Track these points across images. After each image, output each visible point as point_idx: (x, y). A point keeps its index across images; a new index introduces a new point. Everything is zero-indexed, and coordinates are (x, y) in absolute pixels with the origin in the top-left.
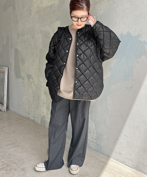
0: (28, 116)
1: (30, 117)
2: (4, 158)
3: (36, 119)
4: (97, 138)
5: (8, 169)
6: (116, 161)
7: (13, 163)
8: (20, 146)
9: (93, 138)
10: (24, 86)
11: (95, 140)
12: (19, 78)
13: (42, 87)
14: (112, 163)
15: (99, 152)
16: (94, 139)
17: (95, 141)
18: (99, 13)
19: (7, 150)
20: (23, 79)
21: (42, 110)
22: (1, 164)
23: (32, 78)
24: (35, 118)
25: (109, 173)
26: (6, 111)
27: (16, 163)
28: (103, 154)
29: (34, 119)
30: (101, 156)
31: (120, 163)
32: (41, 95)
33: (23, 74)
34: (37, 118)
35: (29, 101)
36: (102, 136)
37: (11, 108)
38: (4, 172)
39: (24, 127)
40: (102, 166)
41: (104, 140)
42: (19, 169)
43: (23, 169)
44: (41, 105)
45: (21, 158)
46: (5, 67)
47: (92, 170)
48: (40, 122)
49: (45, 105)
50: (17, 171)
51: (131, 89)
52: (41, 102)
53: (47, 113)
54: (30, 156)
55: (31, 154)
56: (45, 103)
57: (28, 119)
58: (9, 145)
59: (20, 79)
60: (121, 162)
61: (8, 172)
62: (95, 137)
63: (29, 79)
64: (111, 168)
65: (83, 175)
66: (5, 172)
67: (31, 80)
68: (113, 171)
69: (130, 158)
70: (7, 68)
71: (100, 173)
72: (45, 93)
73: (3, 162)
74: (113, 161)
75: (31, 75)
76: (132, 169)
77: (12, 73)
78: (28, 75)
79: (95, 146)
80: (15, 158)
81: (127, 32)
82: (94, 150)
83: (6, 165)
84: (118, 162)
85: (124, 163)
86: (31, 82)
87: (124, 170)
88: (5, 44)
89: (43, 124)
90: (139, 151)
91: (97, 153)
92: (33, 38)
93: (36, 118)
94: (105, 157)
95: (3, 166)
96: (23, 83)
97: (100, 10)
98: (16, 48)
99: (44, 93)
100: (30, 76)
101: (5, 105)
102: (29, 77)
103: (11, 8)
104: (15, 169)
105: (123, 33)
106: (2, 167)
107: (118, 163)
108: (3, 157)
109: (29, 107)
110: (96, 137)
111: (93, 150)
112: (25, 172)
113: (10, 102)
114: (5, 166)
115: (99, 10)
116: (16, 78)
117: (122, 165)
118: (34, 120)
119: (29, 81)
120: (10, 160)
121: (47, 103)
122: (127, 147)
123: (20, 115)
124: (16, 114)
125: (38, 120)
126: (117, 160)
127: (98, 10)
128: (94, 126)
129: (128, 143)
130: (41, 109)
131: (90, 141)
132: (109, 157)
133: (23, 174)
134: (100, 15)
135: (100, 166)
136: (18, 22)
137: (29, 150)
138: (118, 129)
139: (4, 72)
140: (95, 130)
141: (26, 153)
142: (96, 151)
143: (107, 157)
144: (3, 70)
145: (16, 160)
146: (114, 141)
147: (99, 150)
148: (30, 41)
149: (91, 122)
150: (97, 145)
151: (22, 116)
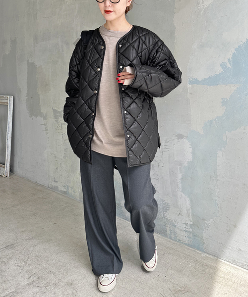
0: (54, 184)
1: (57, 187)
2: (28, 263)
3: (70, 191)
4: (194, 224)
5: (42, 285)
6: (232, 265)
7: (47, 273)
8: (52, 240)
9: (186, 224)
10: (47, 130)
11: (191, 227)
12: (36, 116)
14: (225, 268)
15: (198, 250)
16: (189, 225)
17: (190, 230)
19: (32, 249)
20: (45, 118)
22: (27, 276)
24: (68, 188)
26: (8, 176)
27: (54, 273)
28: (205, 252)
29: (66, 190)
30: (202, 255)
31: (239, 267)
33: (44, 110)
34: (72, 188)
35: (55, 157)
36: (204, 219)
37: (17, 169)
38: (36, 290)
39: (50, 205)
40: (209, 274)
41: (208, 227)
42: (62, 284)
43: (70, 284)
45: (61, 264)
46: (9, 97)
47: (193, 281)
48: (78, 195)
50: (60, 287)
54: (75, 259)
55: (77, 254)
57: (53, 189)
58: (32, 238)
59: (39, 118)
61: (43, 289)
62: (189, 223)
63: (57, 119)
64: (226, 277)
65: (181, 291)
66: (38, 290)
68: (230, 283)
70: (12, 97)
71: (208, 290)
73: (28, 271)
74: (226, 264)
77: (23, 107)
78: (55, 111)
79: (189, 237)
80: (49, 263)
82: (188, 245)
83: (37, 277)
84: (236, 266)
88: (7, 53)
91: (194, 251)
93: (70, 189)
94: (211, 257)
95: (31, 278)
96: (44, 125)
98: (30, 61)
100: (60, 112)
101: (8, 165)
104: (55, 284)
106: (30, 281)
107: (236, 268)
108: (26, 262)
109: (57, 168)
110: (192, 223)
111: (186, 244)
112: (74, 289)
113: (17, 159)
114: (35, 279)
116: (31, 115)
117: (244, 271)
118: (65, 193)
119: (57, 121)
120: (40, 267)
123: (36, 182)
124: (29, 181)
125: (74, 192)
126: (234, 262)
128: (188, 202)
131: (181, 230)
132: (218, 257)
133: (73, 293)
135: (206, 273)
136: (37, 14)
137: (71, 247)
138: (236, 208)
139: (6, 106)
140: (190, 211)
141: (67, 253)
142: (191, 246)
143: (213, 258)
144: (5, 101)
145: (53, 267)
146: (228, 229)
147: (197, 244)
148: (61, 50)
149: (184, 195)
150: (195, 236)
151: (41, 185)
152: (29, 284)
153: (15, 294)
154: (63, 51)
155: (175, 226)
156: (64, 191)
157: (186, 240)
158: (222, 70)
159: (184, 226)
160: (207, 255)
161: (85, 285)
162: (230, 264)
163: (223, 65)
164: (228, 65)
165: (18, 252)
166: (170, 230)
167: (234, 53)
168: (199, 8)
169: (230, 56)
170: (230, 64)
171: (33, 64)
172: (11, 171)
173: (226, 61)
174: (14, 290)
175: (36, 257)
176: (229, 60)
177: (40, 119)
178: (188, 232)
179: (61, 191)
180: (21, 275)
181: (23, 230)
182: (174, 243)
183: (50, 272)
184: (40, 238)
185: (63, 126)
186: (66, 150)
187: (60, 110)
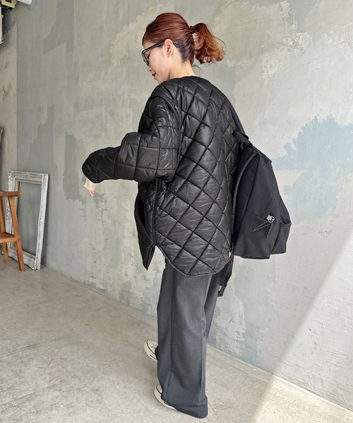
0: (91, 280)
1: (95, 284)
2: (51, 365)
3: (109, 289)
4: (247, 333)
5: (64, 389)
6: (288, 382)
7: (72, 377)
8: (81, 342)
9: (238, 333)
10: (85, 216)
11: (243, 336)
12: (74, 199)
13: (128, 220)
14: (279, 385)
15: (251, 363)
16: (241, 334)
17: (243, 340)
18: (267, 72)
19: (57, 350)
20: (84, 201)
21: (123, 271)
22: (48, 379)
23: (105, 201)
24: (107, 285)
25: (274, 404)
26: (39, 269)
28: (258, 367)
29: (104, 288)
30: (254, 370)
31: (295, 386)
32: (124, 237)
34: (111, 286)
35: (94, 248)
36: (258, 328)
37: (51, 263)
38: (57, 393)
39: (84, 304)
40: (260, 391)
41: (262, 337)
42: (87, 390)
43: (96, 391)
44: (123, 258)
45: (89, 368)
46: (43, 175)
47: (238, 397)
48: (118, 294)
49: (133, 260)
50: (84, 392)
51: (329, 234)
52: (123, 254)
53: (135, 277)
54: (106, 365)
55: (109, 360)
57: (90, 287)
58: (59, 340)
59: (77, 201)
60: (299, 385)
61: (64, 393)
62: (242, 331)
63: (97, 203)
64: (278, 395)
65: (222, 406)
67: (100, 204)
68: (282, 401)
69: (319, 376)
70: (47, 175)
71: (254, 407)
72: (134, 233)
73: (50, 373)
74: (280, 381)
75: (103, 194)
76: (321, 398)
77: (59, 188)
78: (95, 194)
79: (241, 349)
80: (74, 366)
81: (328, 117)
82: (240, 357)
83: (59, 381)
84: (292, 384)
85: (304, 386)
86: (102, 210)
87: (305, 400)
88: (43, 123)
89: (125, 299)
90: (338, 363)
91: (246, 365)
92: (112, 114)
93: (109, 287)
94: (264, 372)
96: (82, 209)
97: (271, 66)
98: (69, 133)
99: (131, 235)
100: (101, 196)
101: (39, 255)
102: (98, 198)
103: (64, 46)
104: (79, 389)
105: (318, 118)
106: (51, 384)
107: (292, 386)
109: (95, 262)
110: (245, 332)
111: (237, 357)
112: (100, 396)
113: (50, 249)
114: (57, 382)
115: (268, 66)
116: (68, 198)
117: (300, 390)
118: (103, 291)
119: (97, 206)
120: (65, 370)
121: (136, 255)
122: (312, 353)
123: (71, 277)
124: (63, 275)
125: (114, 291)
126: (290, 379)
127: (265, 67)
128: (241, 307)
129: (315, 346)
130: (122, 267)
131: (232, 340)
133: (98, 400)
134: (270, 76)
135: (255, 389)
136: (78, 77)
137: (102, 352)
139: (39, 185)
140: (244, 317)
141: (97, 357)
142: (243, 359)
143: (267, 373)
144: (39, 180)
145: (78, 371)
146: (285, 340)
147: (249, 358)
148: (104, 121)
149: (237, 299)
150: (247, 347)
151: (76, 281)
152: (49, 387)
153: (33, 396)
154: (107, 122)
155: (225, 335)
157: (238, 351)
158: (285, 153)
159: (236, 335)
160: (259, 370)
161: (113, 393)
162: (286, 381)
163: (287, 147)
164: (293, 147)
165: (41, 353)
166: (220, 339)
167: (300, 133)
168: (263, 77)
169: (295, 136)
170: (295, 145)
171: (72, 136)
172: (43, 263)
173: (291, 142)
174: (32, 392)
175: (61, 359)
176: (294, 140)
177: (78, 203)
178: (240, 342)
179: (99, 289)
180: (42, 377)
182: (224, 355)
183: (75, 376)
184: (68, 339)
185: (104, 211)
186: (106, 241)
187: (101, 194)
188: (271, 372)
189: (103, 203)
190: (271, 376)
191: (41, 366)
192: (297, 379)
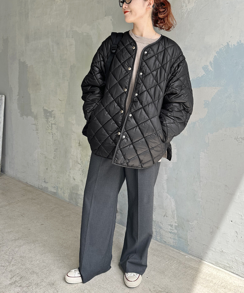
0: (44, 185)
1: (47, 188)
2: (12, 263)
3: (60, 192)
4: (178, 226)
5: (24, 285)
6: (215, 266)
7: (31, 273)
8: (37, 241)
9: (171, 226)
10: (37, 130)
11: (176, 228)
12: (27, 116)
13: (74, 132)
14: (208, 269)
15: (183, 251)
16: (174, 226)
17: (175, 231)
19: (17, 249)
20: (36, 118)
21: (71, 176)
22: (10, 276)
23: (54, 117)
24: (57, 189)
25: (205, 287)
27: (37, 274)
28: (189, 254)
29: (55, 191)
30: (186, 257)
31: (221, 269)
32: (71, 147)
33: (34, 109)
34: (61, 189)
35: (46, 157)
36: (188, 221)
38: (18, 289)
39: (39, 206)
40: (192, 275)
41: (192, 228)
42: (44, 284)
43: (52, 284)
44: (71, 165)
45: (45, 264)
47: (174, 282)
48: (68, 196)
49: (79, 166)
50: (42, 287)
52: (71, 161)
53: (81, 180)
54: (59, 260)
55: (62, 255)
56: (79, 161)
57: (43, 190)
58: (18, 239)
59: (30, 117)
60: (225, 268)
61: (24, 289)
62: (174, 224)
63: (47, 118)
64: (207, 278)
66: (20, 290)
67: (50, 119)
68: (212, 284)
69: (241, 260)
70: (4, 96)
71: (188, 291)
72: (79, 143)
73: (11, 271)
74: (209, 266)
75: (52, 111)
77: (14, 106)
78: (45, 111)
79: (174, 239)
80: (32, 263)
81: (238, 43)
82: (173, 247)
83: (19, 277)
84: (219, 268)
85: (229, 269)
86: (52, 124)
87: (230, 281)
89: (74, 200)
91: (179, 253)
93: (59, 190)
94: (195, 258)
95: (14, 278)
96: (35, 124)
98: (22, 60)
99: (77, 145)
100: (50, 113)
102: (48, 114)
104: (37, 284)
105: (230, 44)
106: (12, 281)
107: (219, 270)
108: (10, 263)
109: (47, 169)
110: (177, 225)
111: (171, 246)
112: (55, 289)
114: (18, 279)
116: (22, 115)
117: (226, 273)
118: (55, 194)
119: (47, 121)
120: (24, 267)
121: (82, 162)
122: (234, 241)
123: (27, 183)
124: (19, 181)
125: (64, 193)
126: (217, 264)
128: (173, 204)
129: (236, 235)
130: (70, 172)
131: (166, 232)
132: (201, 259)
134: (189, 10)
135: (188, 275)
136: (28, 13)
137: (56, 248)
138: (218, 209)
140: (175, 212)
141: (52, 253)
142: (177, 248)
143: (197, 259)
145: (36, 267)
146: (211, 230)
147: (182, 247)
148: (51, 50)
149: (169, 197)
150: (180, 237)
151: (31, 186)
152: (11, 284)
154: (53, 51)
155: (161, 228)
156: (54, 192)
157: (171, 241)
158: (204, 73)
159: (170, 227)
160: (191, 257)
162: (213, 266)
163: (205, 68)
164: (210, 68)
165: (3, 252)
166: (156, 231)
167: (215, 56)
168: (182, 11)
169: (211, 59)
170: (212, 67)
171: (24, 63)
172: (2, 171)
173: (208, 64)
175: (20, 257)
176: (211, 62)
177: (31, 119)
178: (174, 233)
179: (51, 192)
180: (4, 274)
181: (9, 230)
182: (160, 245)
183: (33, 272)
184: (26, 239)
185: (53, 125)
186: (56, 150)
187: (50, 110)
188: (200, 258)
189: (53, 119)
190: (200, 262)
191: (3, 265)
192: (223, 263)
